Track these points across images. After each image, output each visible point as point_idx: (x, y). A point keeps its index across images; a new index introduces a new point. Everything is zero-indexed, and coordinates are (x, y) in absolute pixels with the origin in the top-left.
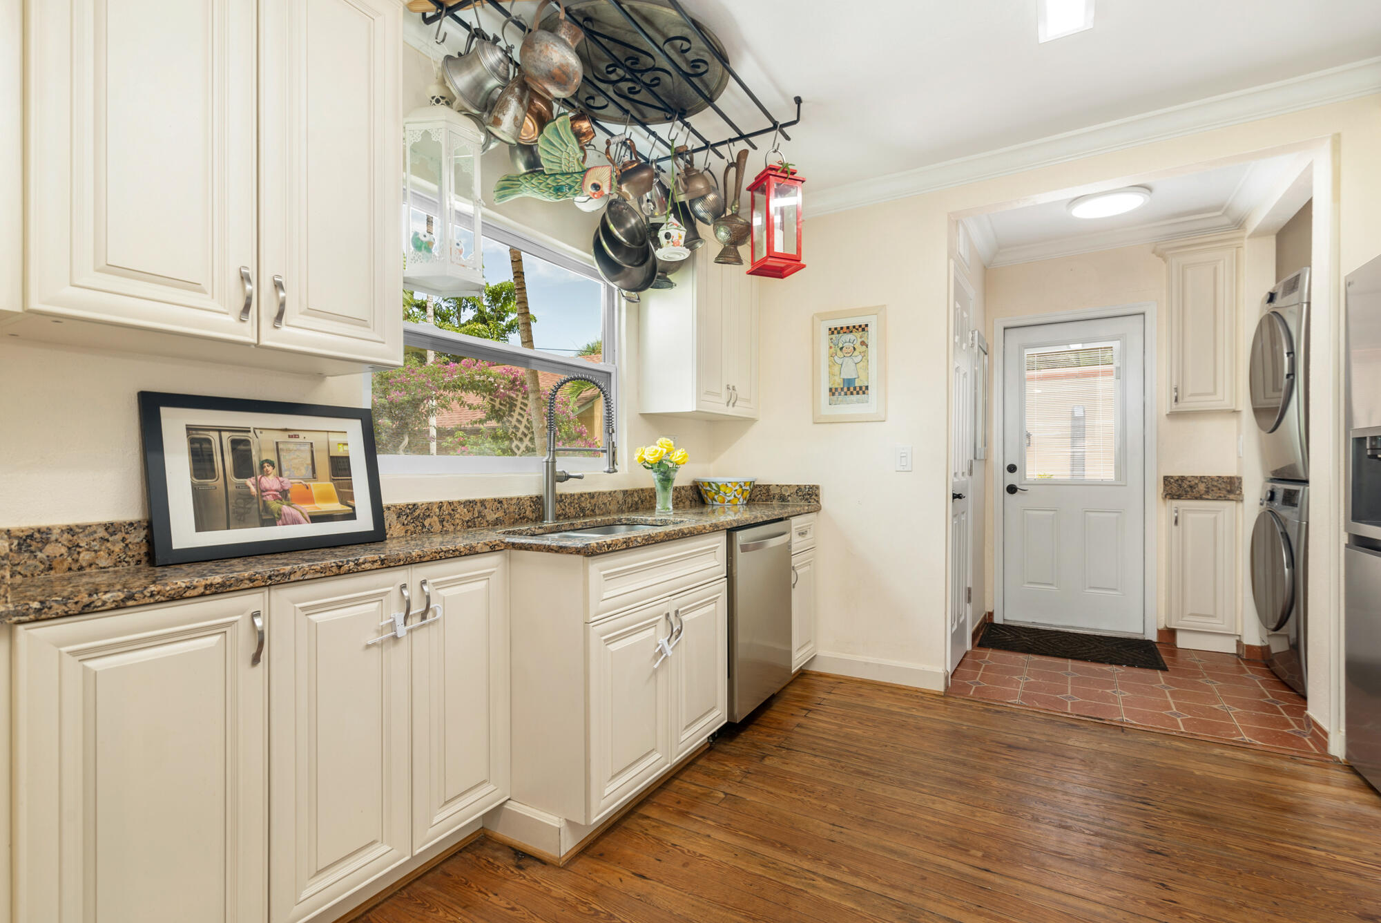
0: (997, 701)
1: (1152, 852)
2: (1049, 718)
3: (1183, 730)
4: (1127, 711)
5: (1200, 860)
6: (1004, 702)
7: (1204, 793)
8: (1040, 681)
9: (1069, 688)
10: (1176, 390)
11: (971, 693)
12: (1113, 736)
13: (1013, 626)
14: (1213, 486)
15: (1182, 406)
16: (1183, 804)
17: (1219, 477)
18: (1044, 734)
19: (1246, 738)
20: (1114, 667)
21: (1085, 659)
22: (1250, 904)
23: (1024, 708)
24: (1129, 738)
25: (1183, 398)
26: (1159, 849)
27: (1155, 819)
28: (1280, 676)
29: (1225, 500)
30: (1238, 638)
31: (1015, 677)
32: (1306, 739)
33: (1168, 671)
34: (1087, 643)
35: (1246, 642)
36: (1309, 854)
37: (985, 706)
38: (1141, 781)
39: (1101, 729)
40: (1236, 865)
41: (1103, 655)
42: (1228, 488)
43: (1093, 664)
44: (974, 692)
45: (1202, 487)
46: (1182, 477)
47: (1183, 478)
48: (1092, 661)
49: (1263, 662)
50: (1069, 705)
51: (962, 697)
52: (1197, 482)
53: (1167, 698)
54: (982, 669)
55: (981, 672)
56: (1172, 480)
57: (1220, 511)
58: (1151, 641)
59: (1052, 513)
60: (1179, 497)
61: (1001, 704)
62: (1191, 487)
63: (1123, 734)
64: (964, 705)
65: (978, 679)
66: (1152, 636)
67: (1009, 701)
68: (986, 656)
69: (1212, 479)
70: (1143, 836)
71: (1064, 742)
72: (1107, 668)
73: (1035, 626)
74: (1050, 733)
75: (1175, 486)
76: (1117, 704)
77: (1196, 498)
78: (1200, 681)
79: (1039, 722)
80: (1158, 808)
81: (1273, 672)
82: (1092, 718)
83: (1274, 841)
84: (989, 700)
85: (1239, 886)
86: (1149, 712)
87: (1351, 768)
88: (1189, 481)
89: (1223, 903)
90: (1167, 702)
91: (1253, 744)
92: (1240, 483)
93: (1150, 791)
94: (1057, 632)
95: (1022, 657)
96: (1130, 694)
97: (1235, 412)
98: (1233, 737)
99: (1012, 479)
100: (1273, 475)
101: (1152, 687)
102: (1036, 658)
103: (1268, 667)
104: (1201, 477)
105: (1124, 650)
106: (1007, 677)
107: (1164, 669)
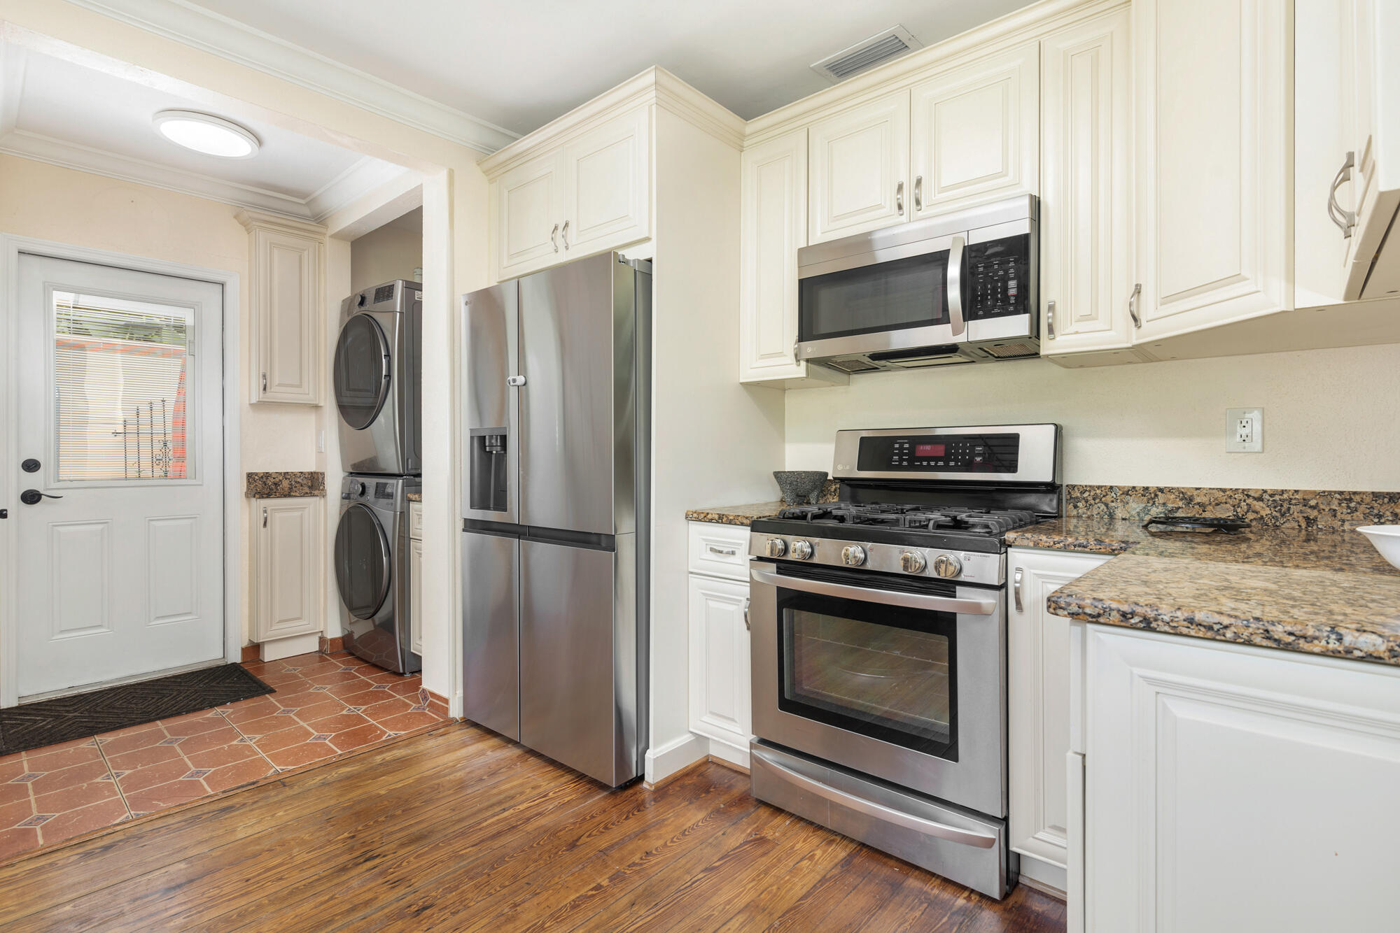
0: (97, 831)
1: (418, 912)
2: (189, 815)
3: (340, 752)
4: (274, 758)
5: (457, 887)
6: (109, 827)
7: (403, 811)
8: (139, 768)
9: (187, 760)
10: (264, 376)
11: (41, 842)
12: (280, 797)
13: (39, 704)
14: (296, 482)
15: (270, 396)
16: (399, 835)
17: (302, 473)
18: (200, 843)
19: (391, 733)
20: (218, 710)
21: (178, 713)
22: (518, 900)
23: (144, 820)
24: (296, 790)
25: (271, 388)
26: (420, 903)
27: (392, 870)
28: (367, 659)
29: (311, 496)
30: (320, 635)
31: (99, 780)
32: (426, 712)
33: (276, 691)
34: (165, 692)
35: (329, 636)
36: (505, 819)
37: (80, 850)
38: (346, 835)
39: (260, 796)
40: (480, 869)
41: (195, 700)
42: (312, 484)
43: (191, 715)
44: (44, 836)
45: (285, 484)
46: (267, 473)
47: (267, 475)
48: (188, 712)
49: (344, 651)
50: (204, 783)
51: (26, 857)
52: (281, 478)
53: (299, 723)
54: (31, 792)
55: (32, 798)
56: (256, 477)
57: (305, 508)
58: (235, 663)
59: (100, 527)
60: (268, 496)
61: (105, 833)
62: (275, 484)
63: (287, 788)
64: (37, 869)
65: (35, 813)
66: (235, 657)
67: (117, 821)
68: (23, 768)
69: (294, 474)
70: (398, 900)
71: (233, 839)
72: (211, 714)
73: (75, 692)
74: (206, 836)
75: (259, 484)
76: (258, 755)
77: (285, 496)
78: (311, 690)
79: (179, 829)
80: (384, 856)
81: (359, 658)
82: (242, 787)
83: (480, 823)
84: (80, 836)
85: (498, 889)
86: (296, 747)
87: (468, 722)
88: (274, 478)
89: (502, 918)
90: (302, 727)
91: (400, 737)
92: (323, 478)
93: (362, 841)
94: (112, 689)
95: (85, 745)
96: (261, 736)
97: (316, 407)
98: (382, 737)
99: (33, 481)
100: (353, 469)
101: (276, 717)
102: (109, 738)
103: (353, 654)
104: (285, 473)
105: (214, 684)
106: (85, 785)
107: (272, 691)
